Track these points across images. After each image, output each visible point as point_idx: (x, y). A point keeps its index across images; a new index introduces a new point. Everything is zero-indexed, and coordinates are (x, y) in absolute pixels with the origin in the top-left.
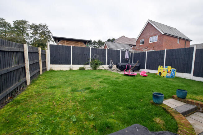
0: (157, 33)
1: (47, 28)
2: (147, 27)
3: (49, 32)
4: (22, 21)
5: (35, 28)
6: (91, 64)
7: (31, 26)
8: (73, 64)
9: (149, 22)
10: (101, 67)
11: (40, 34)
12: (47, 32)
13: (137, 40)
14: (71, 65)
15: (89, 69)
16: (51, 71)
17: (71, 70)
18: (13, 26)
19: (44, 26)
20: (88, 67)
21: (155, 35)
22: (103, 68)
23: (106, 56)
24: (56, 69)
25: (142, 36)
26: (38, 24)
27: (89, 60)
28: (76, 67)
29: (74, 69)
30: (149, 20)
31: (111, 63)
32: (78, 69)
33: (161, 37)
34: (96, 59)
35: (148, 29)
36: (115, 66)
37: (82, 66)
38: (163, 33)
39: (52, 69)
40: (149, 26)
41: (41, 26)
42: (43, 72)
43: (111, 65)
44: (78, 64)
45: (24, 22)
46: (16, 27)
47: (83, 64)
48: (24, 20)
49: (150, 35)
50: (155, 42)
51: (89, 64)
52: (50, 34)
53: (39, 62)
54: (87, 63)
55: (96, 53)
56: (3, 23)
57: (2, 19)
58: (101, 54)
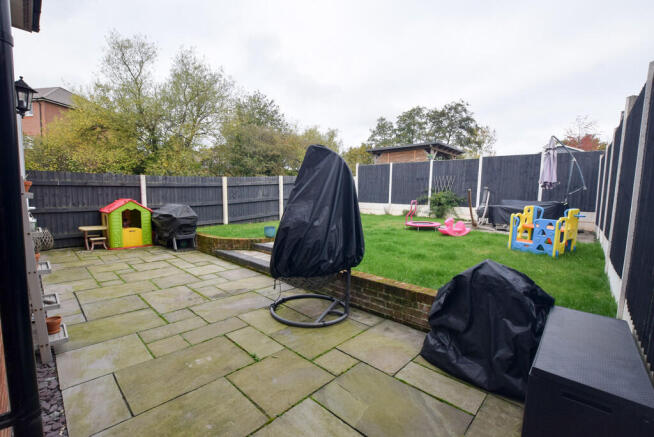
1: (465, 111)
3: (468, 120)
6: (431, 203)
8: (393, 202)
12: (464, 120)
14: (389, 205)
15: (426, 215)
17: (387, 214)
18: (396, 126)
19: (457, 108)
20: (424, 210)
26: (441, 109)
27: (427, 192)
28: (398, 209)
32: (401, 213)
34: (445, 191)
37: (407, 207)
41: (450, 109)
46: (401, 128)
51: (426, 203)
54: (421, 198)
55: (447, 173)
56: (382, 127)
57: (382, 119)
58: (462, 175)
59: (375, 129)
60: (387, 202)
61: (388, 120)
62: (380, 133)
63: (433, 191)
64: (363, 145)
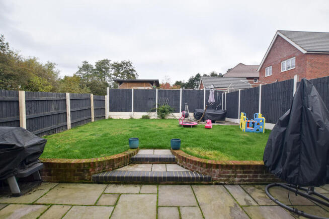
0: (294, 52)
2: (276, 43)
3: (133, 70)
4: (104, 60)
5: (117, 66)
6: (158, 111)
7: (113, 65)
8: (134, 111)
9: (278, 36)
10: (171, 116)
11: (122, 74)
12: (130, 70)
13: (260, 70)
14: (132, 113)
15: (156, 118)
16: (110, 119)
17: (132, 119)
18: (95, 68)
19: (127, 64)
20: (154, 115)
21: (290, 57)
22: (174, 116)
23: (179, 100)
24: (115, 117)
25: (269, 62)
26: (120, 62)
27: (155, 105)
28: (138, 115)
29: (135, 118)
30: (278, 31)
31: (186, 109)
32: (141, 117)
33: (303, 60)
34: (165, 105)
35: (278, 47)
36: (193, 114)
37: (145, 114)
38: (305, 52)
39: (111, 117)
40: (280, 41)
41: (124, 63)
42: (95, 120)
43: (185, 112)
44: (142, 111)
45: (106, 62)
46: (98, 69)
47: (147, 112)
48: (105, 59)
49: (282, 57)
50: (291, 68)
51: (155, 111)
52: (134, 73)
53: (90, 109)
54: (152, 109)
55: (165, 96)
56: (86, 67)
57: (86, 62)
58: (172, 98)
59: (82, 67)
60: (131, 111)
61: (89, 63)
62: (85, 70)
63: (158, 105)
64: (75, 76)
